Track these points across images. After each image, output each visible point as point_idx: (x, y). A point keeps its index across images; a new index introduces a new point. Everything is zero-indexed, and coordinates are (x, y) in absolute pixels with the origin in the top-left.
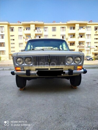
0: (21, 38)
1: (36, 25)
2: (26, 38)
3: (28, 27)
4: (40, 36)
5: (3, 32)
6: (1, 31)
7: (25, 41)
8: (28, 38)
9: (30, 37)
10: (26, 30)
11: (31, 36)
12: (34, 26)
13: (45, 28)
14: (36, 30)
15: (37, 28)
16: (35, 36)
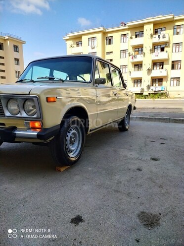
0: (124, 55)
1: (155, 24)
2: (134, 54)
3: (138, 31)
4: (162, 46)
5: (94, 48)
6: (92, 46)
7: (132, 61)
8: (138, 54)
9: (142, 50)
10: (136, 37)
11: (144, 49)
12: (151, 26)
13: (176, 27)
14: (154, 36)
15: (159, 30)
16: (152, 48)
